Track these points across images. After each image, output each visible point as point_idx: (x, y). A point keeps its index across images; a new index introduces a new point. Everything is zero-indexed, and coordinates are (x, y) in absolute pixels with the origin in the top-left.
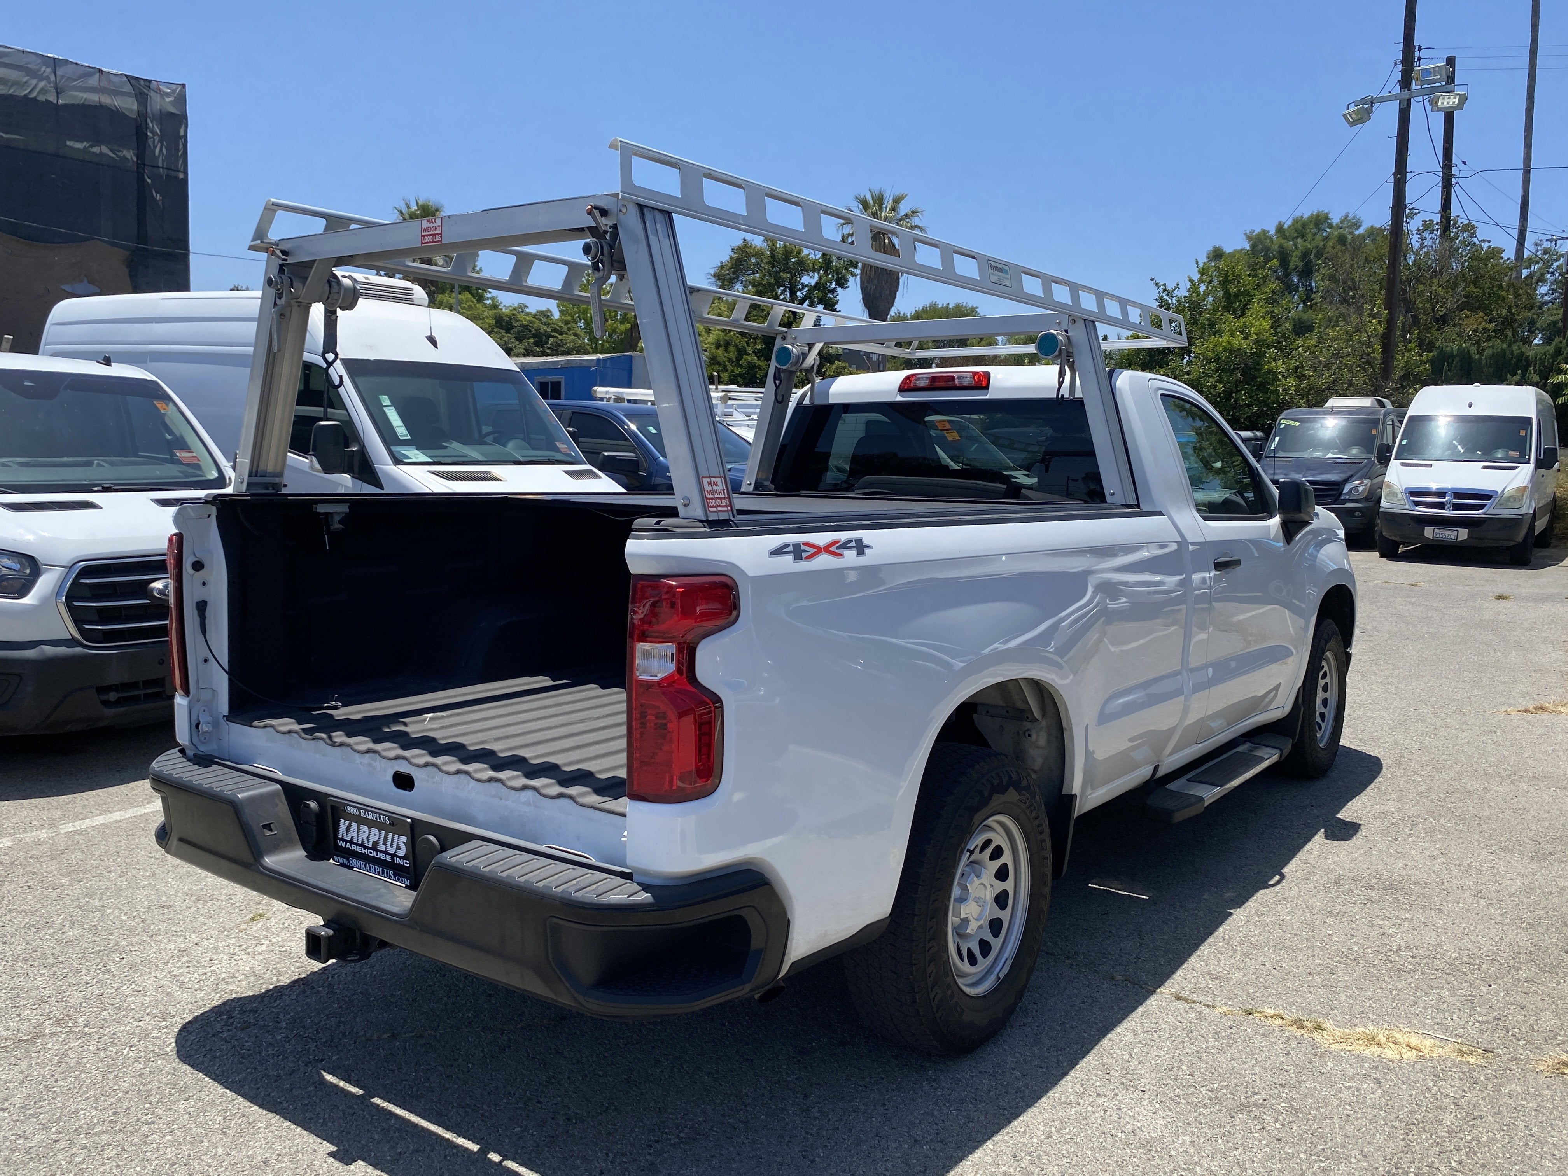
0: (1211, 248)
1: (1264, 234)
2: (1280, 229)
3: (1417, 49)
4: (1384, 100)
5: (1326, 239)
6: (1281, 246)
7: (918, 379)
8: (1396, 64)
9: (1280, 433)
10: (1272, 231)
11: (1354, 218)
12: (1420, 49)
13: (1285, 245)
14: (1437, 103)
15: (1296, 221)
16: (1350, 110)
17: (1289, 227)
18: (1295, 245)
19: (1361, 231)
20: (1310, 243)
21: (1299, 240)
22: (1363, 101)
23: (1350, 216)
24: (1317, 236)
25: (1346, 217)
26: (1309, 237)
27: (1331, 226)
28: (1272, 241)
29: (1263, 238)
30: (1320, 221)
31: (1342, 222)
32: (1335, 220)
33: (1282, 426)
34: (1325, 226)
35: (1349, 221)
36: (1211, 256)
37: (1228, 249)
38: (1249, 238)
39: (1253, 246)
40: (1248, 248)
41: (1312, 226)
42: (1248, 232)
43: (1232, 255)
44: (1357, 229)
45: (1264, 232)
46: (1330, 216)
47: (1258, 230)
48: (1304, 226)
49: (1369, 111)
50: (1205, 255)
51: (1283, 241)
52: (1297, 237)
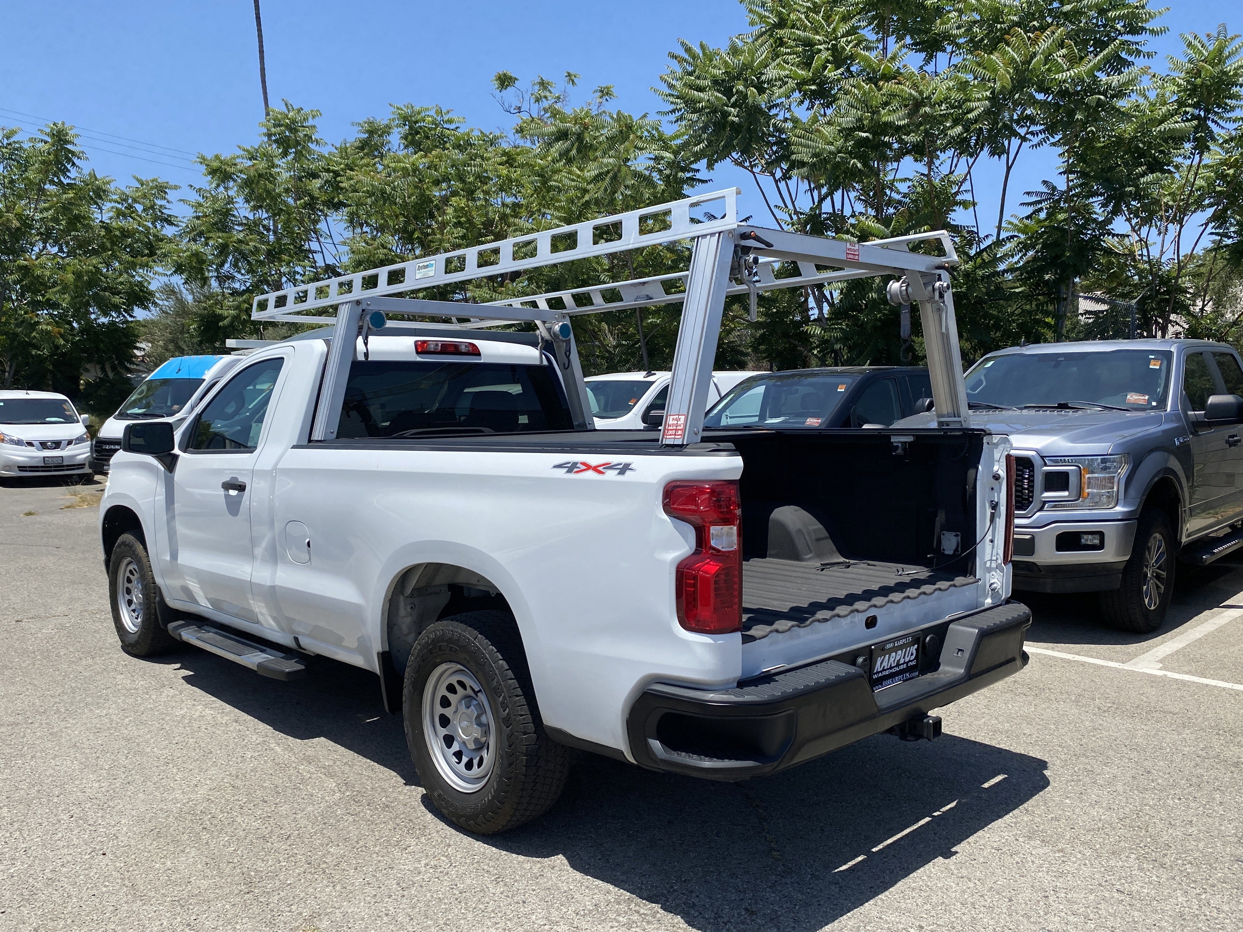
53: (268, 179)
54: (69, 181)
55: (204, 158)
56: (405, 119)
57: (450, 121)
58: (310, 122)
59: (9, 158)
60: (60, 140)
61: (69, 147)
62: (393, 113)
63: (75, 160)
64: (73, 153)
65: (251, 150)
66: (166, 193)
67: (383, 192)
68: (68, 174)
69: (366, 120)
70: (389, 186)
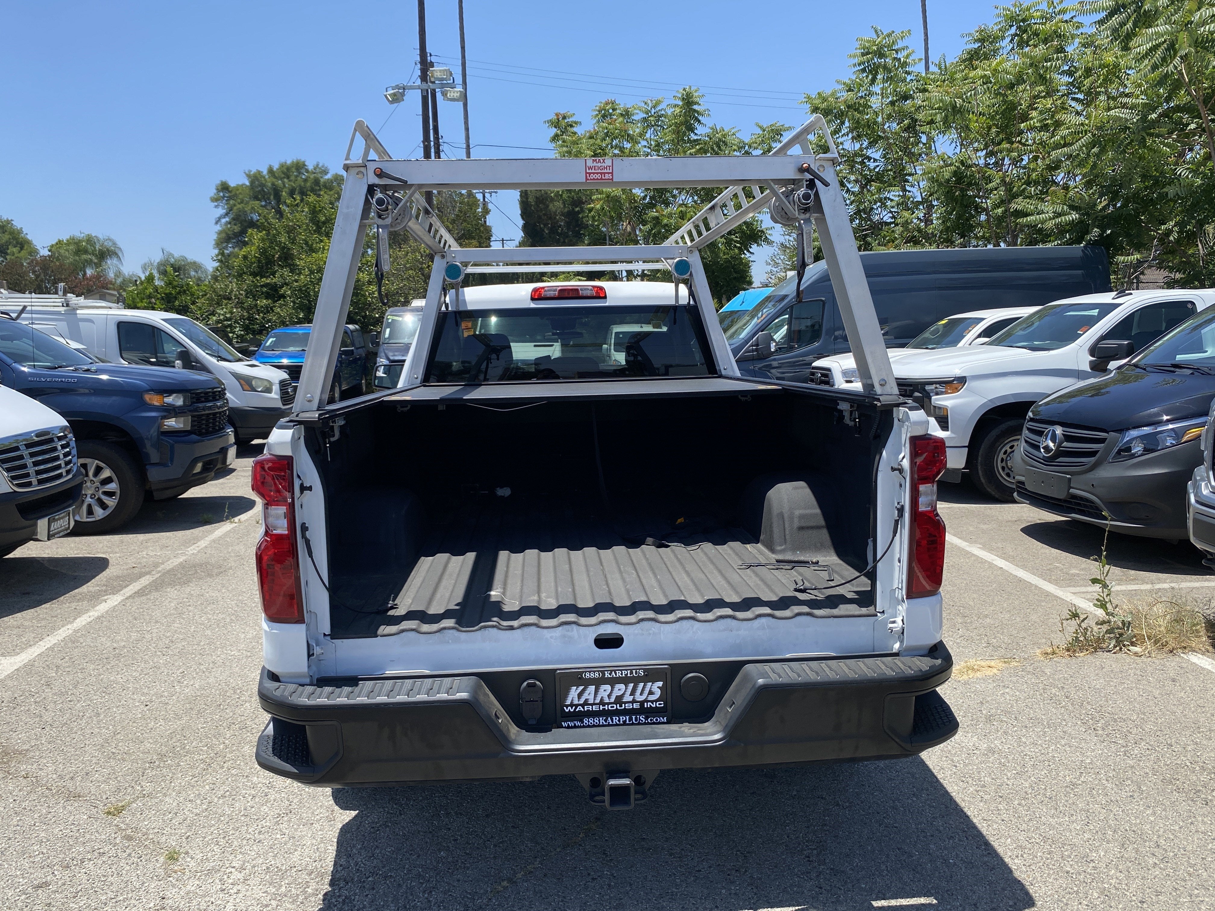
0: (219, 182)
1: (259, 174)
2: (271, 171)
3: (429, 55)
4: (412, 88)
5: (305, 180)
6: (273, 184)
7: (545, 291)
8: (416, 64)
9: (389, 325)
10: (265, 172)
11: (323, 166)
12: (431, 55)
13: (276, 183)
14: (446, 95)
15: (282, 166)
16: (389, 92)
17: (278, 169)
18: (284, 183)
19: (328, 176)
20: (294, 183)
21: (286, 180)
22: (398, 87)
23: (320, 166)
24: (299, 178)
25: (317, 165)
26: (292, 178)
27: (307, 171)
28: (265, 180)
29: (259, 176)
30: (299, 166)
31: (315, 169)
32: (310, 167)
33: (390, 321)
34: (303, 171)
35: (320, 168)
36: (220, 188)
37: (232, 184)
38: (248, 176)
39: (252, 183)
40: (248, 184)
41: (294, 170)
42: (247, 172)
43: (237, 188)
44: (326, 175)
45: (259, 172)
46: (306, 163)
47: (254, 171)
48: (288, 169)
49: (403, 95)
50: (214, 187)
51: (274, 180)
52: (284, 178)
53: (855, 110)
54: (695, 138)
55: (809, 97)
56: (1012, 19)
57: (1063, 12)
58: (900, 44)
59: (655, 125)
60: (688, 102)
61: (695, 107)
62: (999, 16)
63: (700, 118)
64: (698, 112)
65: (848, 81)
66: (781, 135)
67: (954, 107)
68: (696, 131)
69: (977, 29)
70: (961, 97)
